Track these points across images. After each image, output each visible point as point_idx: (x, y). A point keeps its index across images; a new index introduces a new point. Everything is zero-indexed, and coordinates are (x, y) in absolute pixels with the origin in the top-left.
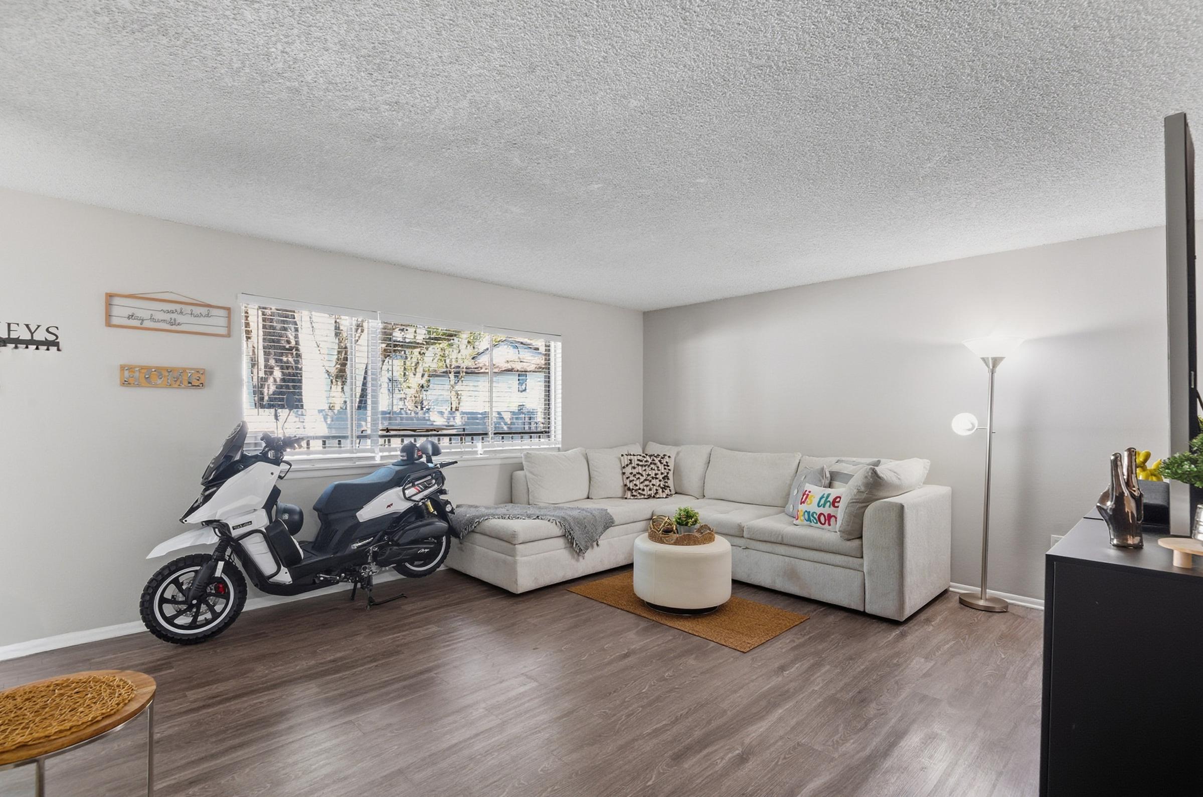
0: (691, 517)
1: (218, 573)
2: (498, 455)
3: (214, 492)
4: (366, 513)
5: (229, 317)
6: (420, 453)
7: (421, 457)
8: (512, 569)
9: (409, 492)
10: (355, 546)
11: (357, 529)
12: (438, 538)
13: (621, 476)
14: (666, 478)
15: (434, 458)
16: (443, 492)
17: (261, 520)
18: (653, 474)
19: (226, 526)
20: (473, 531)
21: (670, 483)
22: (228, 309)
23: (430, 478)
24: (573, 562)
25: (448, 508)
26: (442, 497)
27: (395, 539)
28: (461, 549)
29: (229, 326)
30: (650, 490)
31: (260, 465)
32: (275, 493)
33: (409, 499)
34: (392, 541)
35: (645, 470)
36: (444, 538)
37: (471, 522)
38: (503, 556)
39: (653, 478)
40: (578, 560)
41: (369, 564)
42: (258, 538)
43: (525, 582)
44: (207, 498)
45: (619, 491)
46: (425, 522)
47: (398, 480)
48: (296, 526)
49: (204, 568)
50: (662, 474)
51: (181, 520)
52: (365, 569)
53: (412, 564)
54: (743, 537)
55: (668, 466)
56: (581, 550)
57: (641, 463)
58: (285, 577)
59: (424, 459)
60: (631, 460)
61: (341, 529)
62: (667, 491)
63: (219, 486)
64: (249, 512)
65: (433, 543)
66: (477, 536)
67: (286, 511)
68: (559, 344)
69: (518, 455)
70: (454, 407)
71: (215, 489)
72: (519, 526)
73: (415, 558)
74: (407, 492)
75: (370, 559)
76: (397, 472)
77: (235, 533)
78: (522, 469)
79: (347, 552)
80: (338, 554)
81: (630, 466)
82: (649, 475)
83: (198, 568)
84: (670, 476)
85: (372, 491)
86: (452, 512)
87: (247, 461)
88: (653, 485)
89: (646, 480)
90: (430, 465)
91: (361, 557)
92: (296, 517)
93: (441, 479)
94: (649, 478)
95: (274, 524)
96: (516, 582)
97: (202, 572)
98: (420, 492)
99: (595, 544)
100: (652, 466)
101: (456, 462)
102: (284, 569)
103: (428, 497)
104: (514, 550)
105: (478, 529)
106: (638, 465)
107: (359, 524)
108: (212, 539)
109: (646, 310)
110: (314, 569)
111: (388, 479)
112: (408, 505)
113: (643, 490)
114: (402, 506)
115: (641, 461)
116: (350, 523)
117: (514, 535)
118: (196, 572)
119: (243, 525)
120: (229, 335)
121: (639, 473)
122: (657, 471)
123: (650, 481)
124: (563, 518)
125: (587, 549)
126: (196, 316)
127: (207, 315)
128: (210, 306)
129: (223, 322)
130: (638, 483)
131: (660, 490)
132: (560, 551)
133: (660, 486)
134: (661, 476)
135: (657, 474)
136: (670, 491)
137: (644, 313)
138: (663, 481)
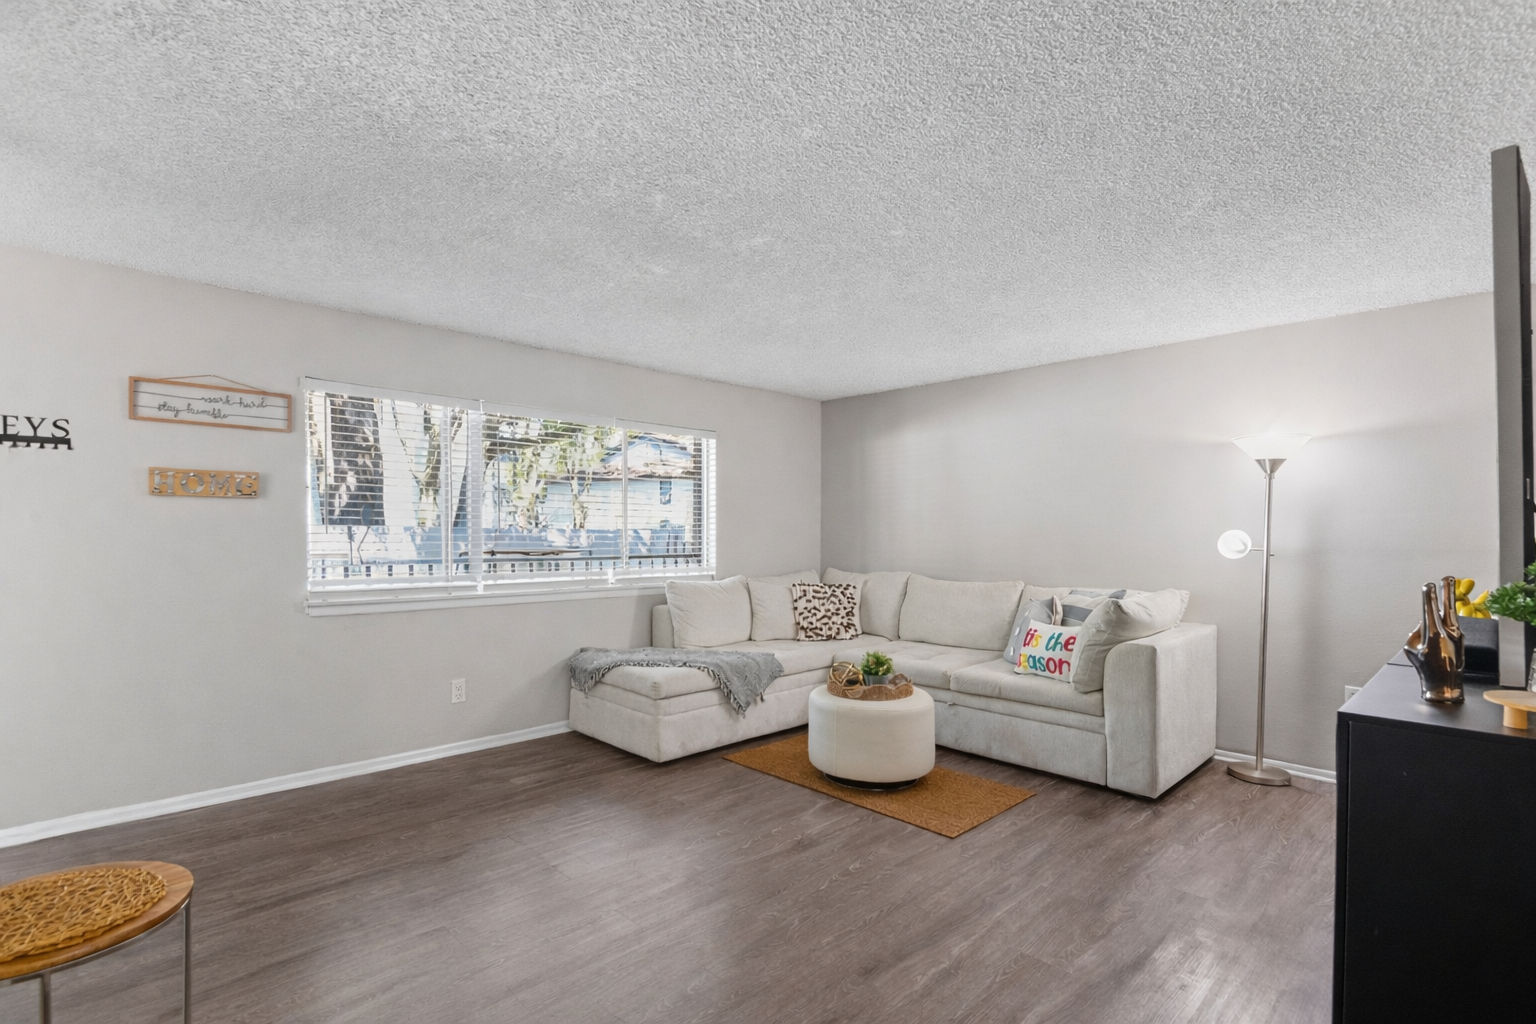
0: (882, 665)
2: (635, 585)
5: (289, 407)
8: (654, 732)
13: (792, 613)
14: (850, 614)
18: (833, 608)
20: (601, 682)
21: (856, 621)
22: (288, 397)
24: (731, 722)
28: (586, 706)
29: (289, 419)
30: (830, 630)
35: (823, 604)
37: (597, 671)
38: (641, 715)
39: (833, 615)
40: (737, 720)
43: (670, 748)
45: (789, 632)
50: (845, 609)
55: (853, 599)
56: (740, 707)
57: (816, 595)
60: (804, 592)
62: (852, 632)
66: (605, 689)
68: (713, 443)
69: (660, 585)
70: (578, 523)
72: (661, 676)
81: (804, 600)
82: (827, 610)
84: (856, 611)
88: (834, 623)
89: (824, 617)
94: (828, 614)
96: (657, 748)
99: (759, 699)
100: (831, 599)
104: (657, 708)
105: (607, 679)
106: (814, 598)
109: (827, 398)
113: (821, 630)
115: (818, 593)
117: (656, 688)
120: (289, 430)
121: (815, 608)
122: (838, 605)
123: (830, 618)
124: (717, 665)
125: (748, 704)
126: (247, 406)
127: (261, 405)
128: (264, 393)
129: (281, 413)
130: (814, 620)
131: (842, 629)
132: (714, 708)
133: (842, 624)
134: (843, 612)
135: (838, 609)
136: (856, 630)
137: (823, 403)
138: (846, 618)
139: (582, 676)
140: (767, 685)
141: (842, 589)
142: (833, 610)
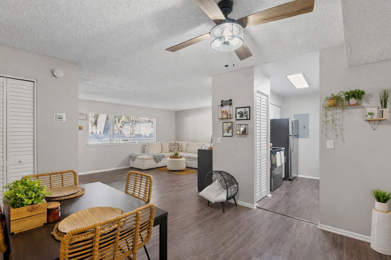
0: (177, 154)
2: (141, 143)
8: (143, 165)
13: (168, 148)
14: (179, 148)
18: (176, 147)
22: (86, 115)
24: (156, 164)
37: (135, 157)
38: (141, 163)
45: (168, 151)
55: (179, 146)
62: (179, 151)
66: (137, 159)
68: (155, 119)
69: (146, 143)
70: (131, 133)
72: (145, 157)
78: (146, 147)
81: (171, 146)
104: (144, 161)
113: (173, 151)
115: (173, 145)
120: (87, 120)
123: (175, 149)
124: (154, 155)
125: (159, 161)
126: (81, 116)
127: (83, 116)
128: (83, 114)
131: (177, 151)
132: (153, 162)
137: (176, 112)
139: (132, 158)
140: (162, 159)
141: (177, 144)
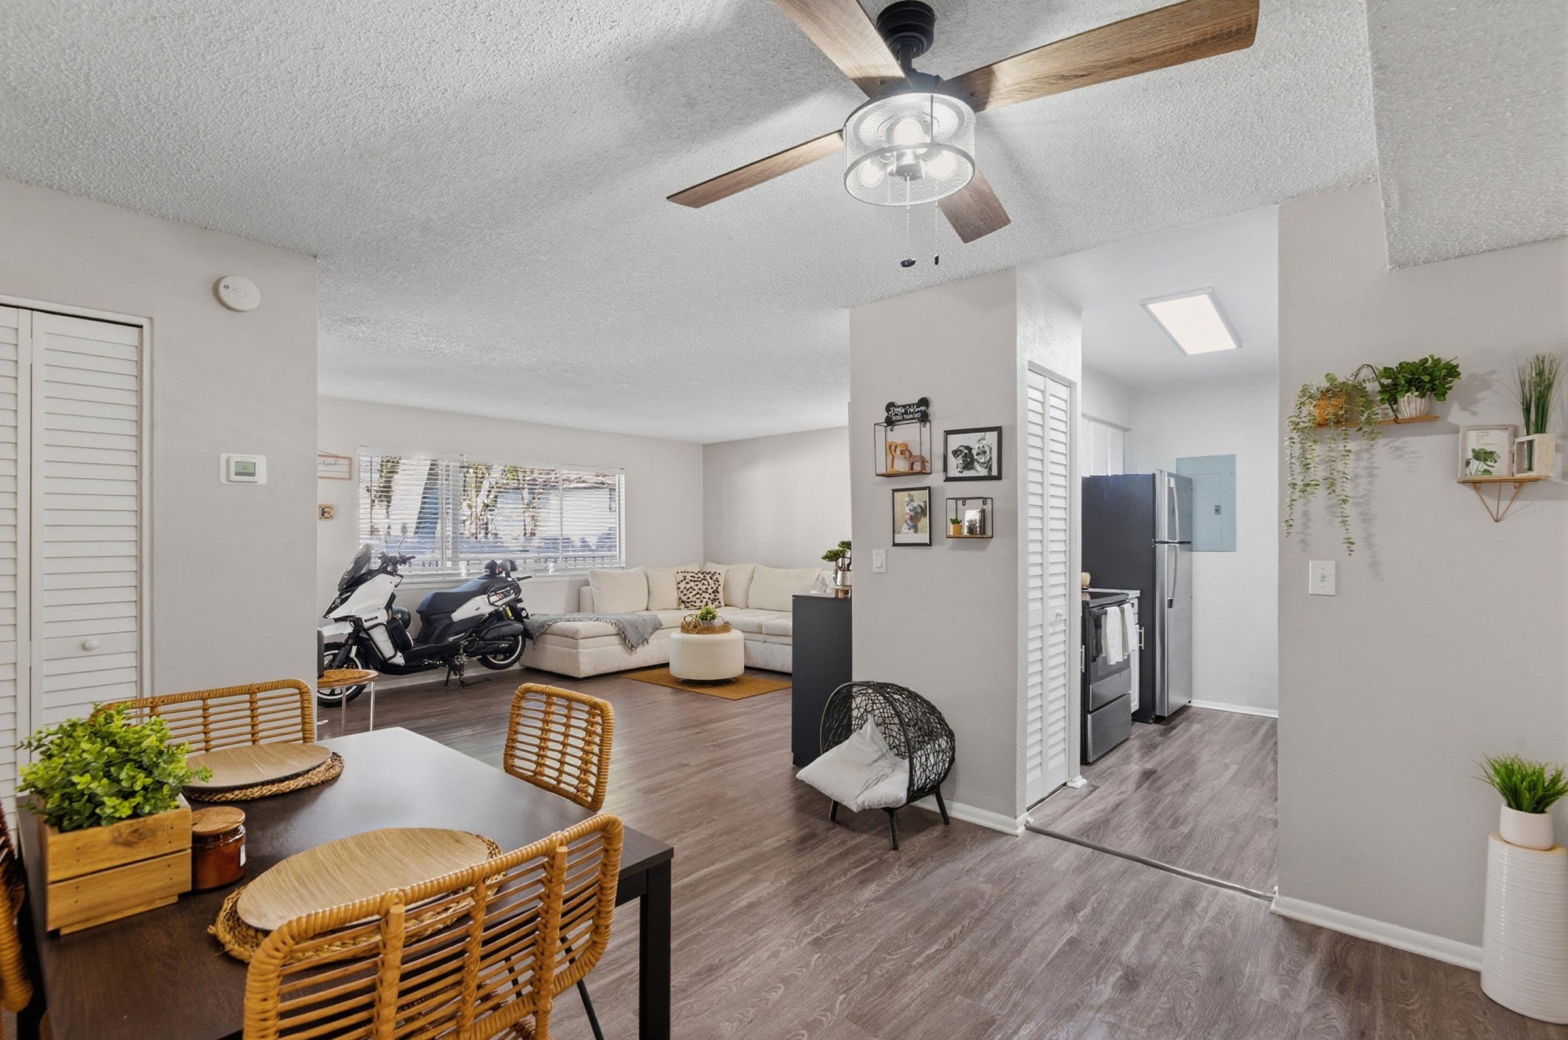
0: (710, 613)
1: (353, 654)
2: (568, 573)
3: (349, 596)
4: (459, 615)
5: (350, 465)
6: (501, 570)
7: (501, 572)
8: (575, 659)
9: (493, 599)
10: (451, 639)
11: (451, 627)
12: (515, 636)
13: (676, 590)
14: (716, 591)
15: (511, 574)
16: (520, 601)
17: (383, 617)
18: (703, 588)
19: (360, 619)
20: (545, 633)
21: (720, 595)
22: (350, 459)
23: (509, 588)
24: (627, 656)
25: (524, 614)
26: (519, 605)
27: (482, 635)
28: (535, 649)
29: (350, 472)
30: (701, 602)
31: (382, 577)
32: (393, 597)
33: (492, 604)
34: (479, 637)
35: (697, 585)
36: (520, 637)
37: (542, 626)
38: (568, 650)
39: (704, 592)
40: (631, 654)
41: (460, 655)
42: (382, 629)
43: (586, 669)
44: (343, 601)
45: (675, 604)
46: (504, 623)
47: (483, 590)
48: (407, 623)
49: (342, 652)
50: (712, 588)
51: (325, 617)
52: (458, 658)
53: (494, 658)
54: (762, 633)
55: (718, 581)
56: (633, 646)
57: (693, 579)
58: (399, 660)
59: (503, 575)
60: (685, 577)
61: (439, 627)
62: (717, 603)
63: (353, 591)
64: (374, 611)
65: (512, 640)
66: (549, 636)
67: (398, 612)
68: (623, 476)
69: (586, 572)
70: (529, 531)
71: (349, 594)
72: (583, 626)
73: (496, 652)
74: (491, 598)
75: (461, 651)
76: (483, 584)
77: (366, 625)
78: (589, 585)
79: (445, 643)
80: (439, 645)
81: (684, 582)
82: (700, 589)
83: (337, 652)
84: (720, 589)
85: (463, 598)
86: (527, 617)
87: (371, 574)
88: (704, 598)
89: (698, 593)
90: (509, 579)
91: (454, 649)
92: (407, 617)
93: (518, 590)
94: (700, 592)
95: (392, 620)
96: (578, 668)
97: (341, 654)
98: (500, 599)
99: (645, 642)
100: (703, 581)
101: (530, 577)
102: (399, 654)
103: (507, 604)
104: (577, 643)
105: (548, 631)
106: (691, 581)
107: (453, 623)
108: (348, 628)
109: (706, 443)
110: (421, 655)
111: (476, 589)
112: (492, 609)
113: (695, 602)
114: (487, 610)
115: (694, 577)
116: (447, 622)
117: (577, 632)
118: (335, 655)
119: (372, 619)
120: (350, 479)
121: (691, 587)
122: (707, 586)
123: (701, 595)
124: (618, 620)
125: (639, 645)
126: (328, 465)
127: (335, 464)
128: (338, 457)
129: (346, 469)
130: (690, 595)
131: (710, 601)
132: (616, 646)
133: (709, 598)
134: (710, 591)
135: (707, 589)
136: (720, 603)
137: (704, 446)
138: (713, 595)
140: (651, 634)
141: (710, 575)
142: (704, 590)
